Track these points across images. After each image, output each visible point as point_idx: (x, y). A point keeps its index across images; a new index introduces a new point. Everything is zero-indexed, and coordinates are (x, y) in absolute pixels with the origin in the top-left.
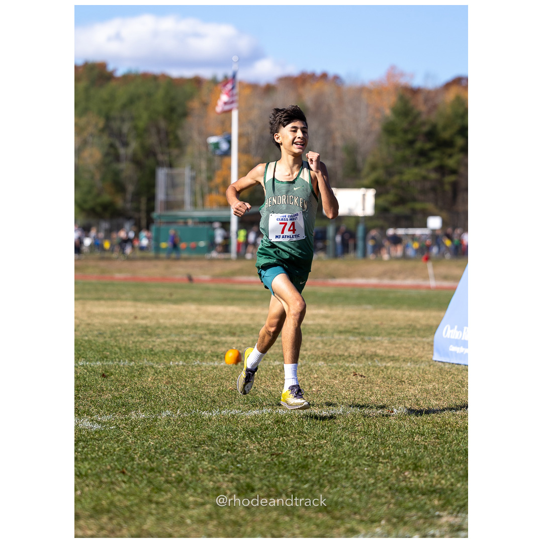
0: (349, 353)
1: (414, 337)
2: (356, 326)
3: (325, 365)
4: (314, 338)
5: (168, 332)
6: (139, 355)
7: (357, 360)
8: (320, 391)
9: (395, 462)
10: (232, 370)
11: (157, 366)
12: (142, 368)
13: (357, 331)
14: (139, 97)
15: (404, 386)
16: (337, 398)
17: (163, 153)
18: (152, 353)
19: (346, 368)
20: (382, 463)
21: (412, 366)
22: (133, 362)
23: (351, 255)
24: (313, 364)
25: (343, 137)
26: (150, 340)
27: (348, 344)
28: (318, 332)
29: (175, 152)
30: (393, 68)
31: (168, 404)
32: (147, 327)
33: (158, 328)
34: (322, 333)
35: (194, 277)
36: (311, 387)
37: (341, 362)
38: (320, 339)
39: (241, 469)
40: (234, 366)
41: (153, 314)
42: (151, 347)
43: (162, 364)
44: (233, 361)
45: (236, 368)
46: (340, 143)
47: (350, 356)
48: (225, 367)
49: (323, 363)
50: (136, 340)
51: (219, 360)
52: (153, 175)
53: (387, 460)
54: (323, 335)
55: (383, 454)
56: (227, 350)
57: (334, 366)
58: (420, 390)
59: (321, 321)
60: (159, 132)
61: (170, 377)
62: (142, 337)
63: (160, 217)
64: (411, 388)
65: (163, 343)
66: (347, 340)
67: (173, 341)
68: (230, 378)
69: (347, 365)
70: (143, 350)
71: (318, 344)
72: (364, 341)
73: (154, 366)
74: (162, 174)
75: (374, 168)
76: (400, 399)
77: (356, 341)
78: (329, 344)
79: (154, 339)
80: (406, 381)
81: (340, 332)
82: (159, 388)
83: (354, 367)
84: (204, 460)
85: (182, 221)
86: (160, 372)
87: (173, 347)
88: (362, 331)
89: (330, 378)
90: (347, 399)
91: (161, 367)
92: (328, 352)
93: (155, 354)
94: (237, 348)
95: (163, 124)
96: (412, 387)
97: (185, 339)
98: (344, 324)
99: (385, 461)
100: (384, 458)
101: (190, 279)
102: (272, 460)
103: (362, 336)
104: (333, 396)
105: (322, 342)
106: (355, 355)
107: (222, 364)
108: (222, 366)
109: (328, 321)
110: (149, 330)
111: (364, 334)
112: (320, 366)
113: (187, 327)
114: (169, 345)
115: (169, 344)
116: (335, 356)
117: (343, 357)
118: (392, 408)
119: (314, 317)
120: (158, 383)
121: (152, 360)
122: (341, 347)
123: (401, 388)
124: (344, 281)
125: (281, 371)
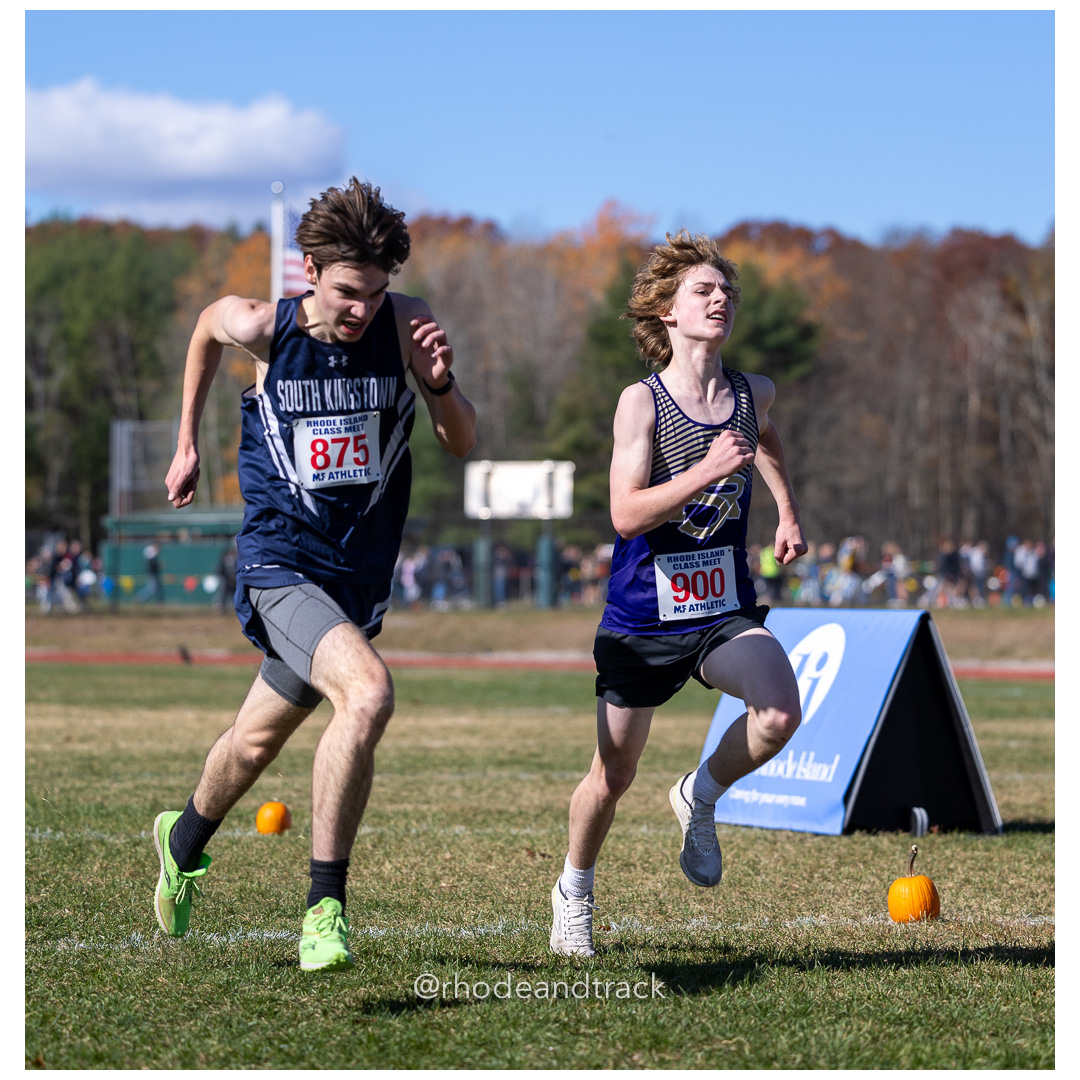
0: (519, 807)
1: (655, 771)
2: (535, 750)
3: (469, 832)
4: (445, 777)
5: (136, 768)
6: (73, 816)
7: (535, 821)
8: (456, 887)
9: (612, 1034)
10: (272, 845)
11: (111, 840)
12: (80, 845)
13: (535, 760)
14: (74, 272)
15: (633, 874)
16: (493, 901)
17: (125, 390)
18: (102, 812)
19: (511, 839)
20: (584, 1035)
21: (651, 833)
22: (62, 833)
23: (526, 601)
24: (442, 831)
25: (506, 353)
26: (98, 785)
27: (516, 787)
28: (454, 763)
29: (150, 386)
30: (611, 205)
31: (135, 920)
32: (92, 758)
33: (115, 760)
34: (462, 766)
35: (193, 652)
36: (437, 880)
37: (501, 825)
38: (458, 778)
39: (288, 1054)
40: (276, 836)
41: (106, 730)
42: (99, 799)
43: (123, 836)
44: (274, 827)
45: (280, 842)
46: (498, 364)
47: (521, 813)
48: (256, 840)
49: (463, 828)
50: (68, 785)
51: (243, 824)
52: (105, 436)
53: (596, 1030)
54: (465, 769)
55: (588, 1017)
56: (262, 805)
57: (486, 835)
58: (666, 882)
59: (462, 741)
60: (115, 344)
61: (139, 862)
62: (81, 778)
63: (118, 524)
64: (647, 879)
65: (126, 791)
66: (515, 779)
67: (147, 787)
68: (267, 862)
69: (514, 831)
70: (82, 808)
71: (453, 788)
72: (550, 782)
73: (106, 840)
74: (122, 434)
75: (571, 416)
76: (624, 902)
77: (532, 782)
78: (476, 787)
79: (106, 782)
80: (638, 864)
81: (501, 764)
82: (115, 887)
83: (528, 837)
84: (209, 1036)
85: (166, 533)
86: (119, 852)
87: (146, 799)
88: (546, 759)
89: (478, 861)
90: (513, 903)
91: (120, 841)
92: (475, 804)
93: (108, 815)
94: (280, 800)
95: (124, 328)
96: (651, 876)
97: (172, 782)
98: (510, 746)
99: (590, 1031)
100: (590, 1025)
101: (185, 656)
102: (354, 1033)
103: (546, 772)
104: (485, 898)
105: (463, 784)
106: (533, 813)
107: (250, 833)
108: (250, 837)
109: (474, 742)
110: (96, 765)
111: (550, 766)
112: (457, 835)
113: (176, 757)
114: (137, 796)
115: (139, 792)
116: (489, 812)
117: (505, 816)
118: (607, 921)
119: (446, 731)
120: (113, 875)
121: (102, 827)
122: (503, 794)
123: (627, 879)
124: (510, 656)
125: (374, 846)
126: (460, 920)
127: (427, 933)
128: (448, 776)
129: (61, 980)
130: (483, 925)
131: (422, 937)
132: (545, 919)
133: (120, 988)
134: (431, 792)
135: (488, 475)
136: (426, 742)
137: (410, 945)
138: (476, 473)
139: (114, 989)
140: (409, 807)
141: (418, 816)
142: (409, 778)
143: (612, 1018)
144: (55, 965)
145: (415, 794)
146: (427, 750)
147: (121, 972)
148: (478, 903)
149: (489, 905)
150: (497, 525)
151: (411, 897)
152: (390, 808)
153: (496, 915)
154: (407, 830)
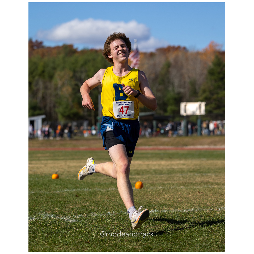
0: (196, 182)
2: (199, 168)
3: (184, 188)
6: (93, 185)
7: (200, 185)
8: (182, 200)
10: (139, 191)
12: (95, 192)
13: (199, 171)
14: (89, 61)
18: (100, 184)
19: (194, 189)
20: (214, 234)
22: (91, 189)
23: (195, 134)
24: (178, 187)
25: (189, 77)
26: (98, 178)
27: (195, 177)
28: (180, 172)
30: (212, 42)
31: (109, 209)
34: (182, 172)
36: (178, 199)
37: (192, 186)
40: (140, 189)
42: (99, 181)
43: (105, 189)
44: (139, 187)
45: (141, 191)
46: (187, 80)
48: (136, 190)
50: (92, 178)
52: (97, 98)
53: (216, 233)
55: (214, 230)
56: (136, 182)
57: (188, 188)
59: (181, 167)
61: (109, 196)
65: (105, 179)
66: (194, 175)
68: (138, 195)
69: (195, 187)
70: (95, 183)
71: (180, 178)
72: (202, 176)
73: (101, 191)
75: (204, 91)
76: (221, 203)
77: (198, 176)
78: (185, 177)
79: (100, 177)
81: (191, 172)
82: (103, 201)
83: (198, 188)
86: (104, 193)
87: (110, 181)
88: (201, 171)
89: (187, 194)
90: (195, 204)
91: (104, 191)
92: (185, 181)
94: (141, 181)
98: (193, 168)
103: (202, 174)
105: (182, 176)
106: (199, 183)
107: (134, 189)
109: (184, 167)
111: (202, 172)
112: (182, 188)
115: (108, 180)
116: (189, 183)
117: (192, 184)
118: (218, 208)
119: (178, 165)
120: (103, 199)
121: (100, 188)
122: (192, 179)
123: (222, 198)
124: (192, 147)
125: (163, 191)
126: (183, 208)
127: (176, 211)
128: (178, 175)
129: (92, 223)
130: (189, 209)
131: (175, 212)
132: (203, 207)
133: (106, 224)
134: (175, 179)
135: (185, 106)
136: (173, 167)
137: (172, 214)
138: (182, 105)
139: (105, 225)
140: (170, 182)
141: (172, 184)
142: (170, 175)
143: (220, 230)
144: (91, 219)
145: (171, 179)
146: (173, 169)
147: (106, 221)
148: (187, 204)
149: (190, 204)
150: (188, 117)
151: (172, 203)
152: (166, 182)
153: (192, 207)
154: (170, 187)
